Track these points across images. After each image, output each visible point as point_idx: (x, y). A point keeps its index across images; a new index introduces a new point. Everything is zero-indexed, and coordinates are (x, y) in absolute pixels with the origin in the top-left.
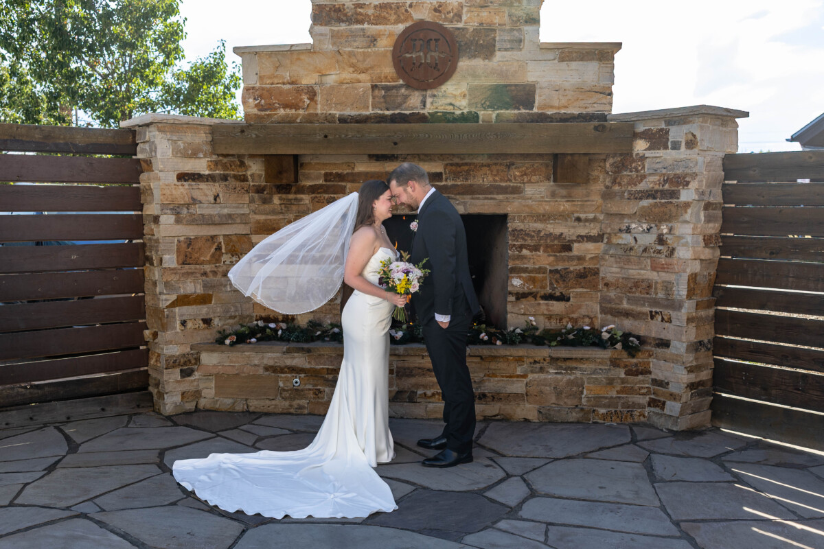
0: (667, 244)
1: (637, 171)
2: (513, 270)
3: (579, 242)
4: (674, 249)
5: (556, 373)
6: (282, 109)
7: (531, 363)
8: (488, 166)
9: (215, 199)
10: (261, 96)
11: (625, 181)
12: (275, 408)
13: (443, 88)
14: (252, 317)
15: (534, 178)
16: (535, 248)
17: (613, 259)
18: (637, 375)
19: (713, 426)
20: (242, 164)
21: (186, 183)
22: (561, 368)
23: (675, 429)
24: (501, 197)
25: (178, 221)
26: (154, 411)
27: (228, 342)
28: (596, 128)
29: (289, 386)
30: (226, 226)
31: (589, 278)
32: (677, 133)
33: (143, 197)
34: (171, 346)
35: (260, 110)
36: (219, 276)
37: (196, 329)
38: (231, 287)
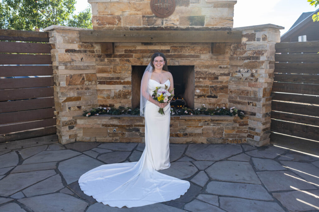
0: (255, 77)
1: (243, 49)
2: (196, 87)
3: (221, 76)
4: (257, 79)
5: (213, 125)
6: (107, 25)
7: (204, 122)
9: (81, 60)
10: (99, 20)
11: (238, 53)
12: (106, 140)
13: (170, 17)
14: (97, 105)
15: (204, 52)
16: (205, 78)
17: (233, 82)
18: (243, 126)
19: (271, 144)
20: (92, 46)
21: (69, 53)
22: (215, 123)
23: (258, 146)
24: (192, 59)
25: (66, 68)
26: (58, 142)
27: (87, 115)
28: (228, 33)
29: (112, 132)
30: (86, 70)
31: (224, 89)
32: (259, 35)
33: (52, 59)
34: (64, 117)
35: (99, 25)
36: (84, 89)
37: (74, 110)
38: (88, 94)
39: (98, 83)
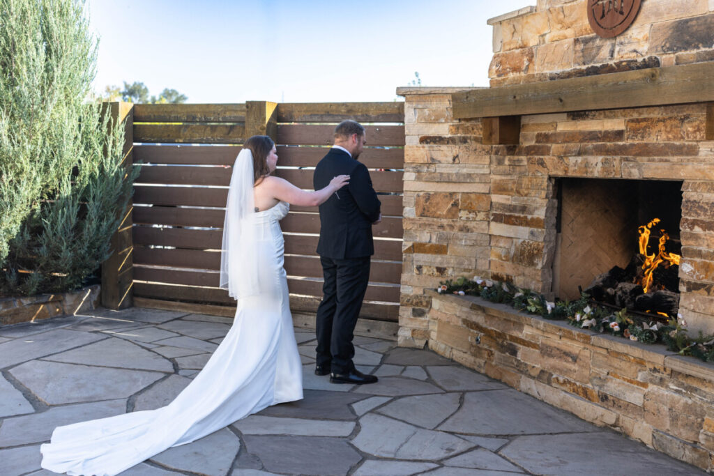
5: (677, 391)
6: (511, 73)
7: (651, 370)
8: (664, 120)
9: (454, 160)
10: (500, 62)
12: (466, 361)
13: (629, 33)
14: (487, 274)
21: (426, 146)
22: (682, 385)
25: (418, 178)
26: (396, 340)
27: (440, 290)
29: (475, 341)
30: (465, 184)
34: (408, 286)
35: (499, 76)
36: (456, 230)
37: (429, 275)
38: (465, 242)
39: (492, 218)
